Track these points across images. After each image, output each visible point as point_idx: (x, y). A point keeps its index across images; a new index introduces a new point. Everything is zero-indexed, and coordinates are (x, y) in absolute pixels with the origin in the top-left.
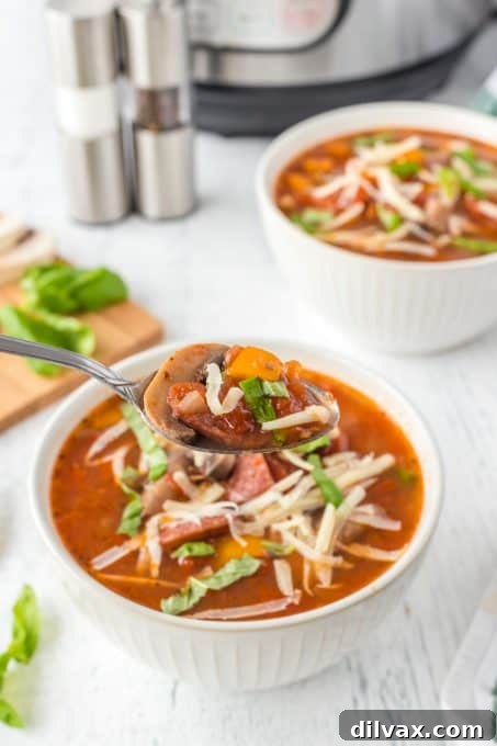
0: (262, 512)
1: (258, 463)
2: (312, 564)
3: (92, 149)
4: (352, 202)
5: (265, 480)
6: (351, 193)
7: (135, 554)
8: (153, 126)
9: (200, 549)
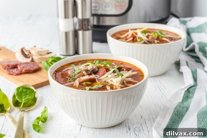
0: (104, 79)
1: (104, 69)
2: (115, 86)
3: (67, 34)
4: (130, 38)
5: (105, 72)
6: (130, 35)
7: (73, 84)
8: (82, 30)
9: (89, 83)
